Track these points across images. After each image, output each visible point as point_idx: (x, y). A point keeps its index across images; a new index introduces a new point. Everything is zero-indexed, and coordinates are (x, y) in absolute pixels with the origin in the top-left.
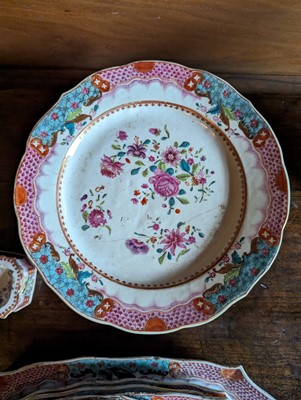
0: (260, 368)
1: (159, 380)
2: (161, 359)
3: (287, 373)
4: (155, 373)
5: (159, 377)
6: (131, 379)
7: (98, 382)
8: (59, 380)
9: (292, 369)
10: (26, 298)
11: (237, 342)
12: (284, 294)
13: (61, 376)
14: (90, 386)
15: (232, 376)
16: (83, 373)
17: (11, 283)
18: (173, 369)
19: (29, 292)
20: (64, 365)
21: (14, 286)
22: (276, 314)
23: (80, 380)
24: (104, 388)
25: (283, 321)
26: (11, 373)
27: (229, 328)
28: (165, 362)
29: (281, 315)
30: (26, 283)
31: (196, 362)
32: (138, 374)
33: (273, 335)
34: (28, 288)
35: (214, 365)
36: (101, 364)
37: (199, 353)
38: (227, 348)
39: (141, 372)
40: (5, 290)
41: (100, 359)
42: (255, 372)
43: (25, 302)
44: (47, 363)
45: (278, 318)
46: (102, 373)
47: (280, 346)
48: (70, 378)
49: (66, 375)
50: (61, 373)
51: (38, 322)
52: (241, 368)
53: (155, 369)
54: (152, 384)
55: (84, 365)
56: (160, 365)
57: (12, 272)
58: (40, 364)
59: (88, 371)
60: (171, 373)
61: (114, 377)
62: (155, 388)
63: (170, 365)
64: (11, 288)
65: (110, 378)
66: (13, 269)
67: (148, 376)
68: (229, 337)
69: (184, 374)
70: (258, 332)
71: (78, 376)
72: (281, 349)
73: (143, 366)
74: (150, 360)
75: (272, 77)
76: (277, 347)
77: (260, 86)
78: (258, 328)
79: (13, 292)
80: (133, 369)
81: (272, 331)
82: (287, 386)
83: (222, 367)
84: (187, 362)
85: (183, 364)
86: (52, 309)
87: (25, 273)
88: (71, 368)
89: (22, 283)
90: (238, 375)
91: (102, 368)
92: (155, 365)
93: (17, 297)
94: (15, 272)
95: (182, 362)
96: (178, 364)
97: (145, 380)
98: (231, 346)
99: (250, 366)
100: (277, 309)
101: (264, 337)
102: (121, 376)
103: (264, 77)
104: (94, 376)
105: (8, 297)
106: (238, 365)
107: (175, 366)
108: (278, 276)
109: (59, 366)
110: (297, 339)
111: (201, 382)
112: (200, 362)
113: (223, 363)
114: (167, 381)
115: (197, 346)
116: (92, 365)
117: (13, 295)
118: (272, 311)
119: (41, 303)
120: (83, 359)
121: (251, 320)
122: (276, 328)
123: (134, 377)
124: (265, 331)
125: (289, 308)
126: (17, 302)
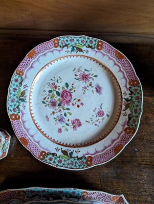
0: (134, 196)
2: (77, 190)
3: (149, 199)
4: (74, 197)
5: (76, 200)
6: (60, 200)
7: (41, 201)
8: (20, 199)
9: (152, 197)
10: (4, 153)
12: (148, 155)
13: (21, 197)
14: (37, 203)
15: (118, 201)
16: (34, 196)
18: (84, 195)
19: (6, 150)
20: (23, 191)
22: (143, 166)
23: (32, 200)
25: (147, 170)
27: (116, 173)
28: (79, 191)
29: (146, 166)
30: (4, 145)
31: (97, 192)
32: (64, 198)
33: (141, 177)
34: (5, 148)
35: (107, 194)
36: (43, 191)
37: (99, 186)
38: (115, 184)
39: (66, 196)
41: (43, 188)
42: (131, 198)
43: (3, 156)
44: (13, 190)
45: (144, 168)
46: (44, 196)
47: (145, 184)
48: (26, 198)
49: (24, 196)
50: (21, 195)
51: (10, 167)
52: (123, 196)
53: (74, 195)
55: (34, 191)
56: (77, 193)
58: (10, 190)
59: (36, 194)
60: (83, 198)
61: (51, 199)
63: (82, 193)
65: (48, 199)
67: (70, 199)
68: (117, 178)
69: (90, 198)
70: (133, 176)
71: (31, 197)
72: (146, 185)
73: (67, 193)
74: (71, 190)
75: (143, 35)
76: (143, 184)
78: (133, 174)
80: (62, 195)
81: (140, 175)
83: (112, 195)
84: (92, 192)
86: (18, 159)
87: (3, 139)
88: (27, 193)
89: (1, 145)
90: (121, 200)
91: (44, 194)
92: (74, 193)
95: (89, 192)
96: (87, 193)
97: (68, 201)
98: (117, 182)
99: (128, 195)
100: (144, 163)
101: (136, 179)
102: (55, 198)
103: (138, 35)
104: (40, 198)
106: (120, 194)
108: (145, 144)
109: (20, 191)
112: (99, 192)
113: (110, 193)
114: (80, 202)
115: (98, 183)
116: (39, 192)
118: (141, 164)
119: (12, 156)
120: (33, 188)
121: (129, 168)
122: (143, 173)
123: (62, 199)
124: (137, 175)
125: (151, 162)
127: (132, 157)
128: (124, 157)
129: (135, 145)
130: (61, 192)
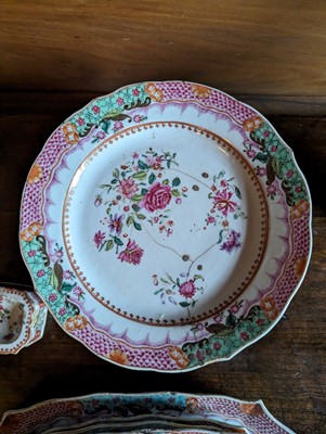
0: (282, 402)
1: (176, 416)
2: (178, 394)
3: (309, 406)
4: (172, 408)
5: (176, 413)
6: (147, 416)
7: (113, 419)
8: (73, 417)
9: (315, 403)
10: (37, 332)
11: (257, 375)
12: (305, 325)
13: (75, 413)
14: (106, 422)
15: (252, 411)
16: (98, 410)
17: (22, 317)
18: (191, 405)
19: (41, 325)
20: (78, 402)
21: (25, 320)
22: (297, 346)
23: (94, 418)
24: (119, 425)
25: (304, 353)
26: (23, 411)
27: (248, 361)
28: (182, 397)
29: (302, 346)
30: (38, 317)
31: (214, 397)
32: (154, 410)
33: (294, 367)
34: (39, 322)
35: (232, 399)
36: (116, 400)
37: (218, 387)
38: (246, 381)
39: (158, 408)
40: (16, 324)
41: (115, 395)
42: (276, 406)
43: (36, 337)
44: (60, 400)
45: (300, 350)
46: (117, 409)
47: (302, 379)
48: (84, 414)
49: (80, 412)
50: (74, 410)
51: (50, 357)
52: (260, 402)
53: (172, 404)
54: (169, 420)
55: (98, 401)
56: (177, 400)
57: (23, 305)
58: (54, 401)
59: (102, 407)
60: (189, 409)
61: (130, 413)
62: (172, 424)
63: (187, 400)
64: (22, 322)
65: (125, 415)
66: (24, 302)
67: (166, 412)
68: (249, 370)
69: (202, 409)
70: (278, 365)
71: (93, 413)
72: (302, 382)
73: (160, 401)
74: (168, 395)
75: (290, 98)
76: (298, 380)
77: (278, 108)
78: (278, 361)
79: (24, 326)
80: (149, 405)
81: (292, 363)
82: (309, 421)
83: (241, 402)
84: (205, 397)
85: (202, 399)
86: (64, 343)
87: (37, 307)
88: (85, 404)
89: (34, 317)
90: (258, 409)
91: (118, 404)
92: (172, 400)
93: (29, 332)
94: (27, 305)
95: (200, 397)
96: (196, 399)
97: (161, 416)
98: (250, 379)
99: (270, 400)
100: (298, 341)
101: (285, 370)
102: (136, 413)
103: (280, 98)
104: (109, 413)
105: (19, 332)
106: (257, 399)
107: (192, 401)
109: (73, 402)
110: (319, 371)
111: (219, 418)
112: (218, 397)
113: (239, 398)
114: (184, 417)
115: (215, 380)
116: (107, 401)
117: (24, 329)
118: (294, 343)
119: (53, 337)
120: (97, 396)
121: (270, 352)
122: (297, 360)
123: (151, 413)
124: (285, 363)
125: (311, 338)
126: (28, 337)
130: (149, 400)
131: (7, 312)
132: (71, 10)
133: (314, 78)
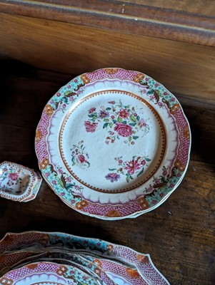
0: (161, 263)
1: (100, 254)
2: (103, 241)
3: (177, 268)
6: (84, 250)
8: (42, 244)
9: (181, 266)
10: (33, 194)
11: (150, 244)
12: (181, 220)
13: (44, 242)
15: (143, 260)
16: (57, 243)
17: (28, 183)
18: (109, 249)
19: (36, 192)
20: (47, 235)
21: (30, 184)
22: (175, 231)
25: (179, 236)
26: (17, 234)
28: (104, 243)
29: (178, 232)
30: (36, 185)
31: (123, 246)
32: (88, 249)
33: (171, 243)
34: (35, 189)
35: (133, 250)
36: (68, 238)
38: (143, 246)
39: (90, 248)
40: (24, 186)
41: (68, 235)
42: (158, 264)
43: (32, 197)
44: (38, 232)
45: (176, 234)
46: (68, 244)
47: (175, 251)
48: (49, 244)
49: (47, 242)
50: (44, 240)
51: (36, 210)
52: (148, 255)
53: (99, 247)
55: (58, 237)
56: (102, 245)
57: (30, 177)
58: (34, 232)
59: (59, 242)
60: (107, 252)
61: (74, 247)
63: (107, 246)
64: (27, 185)
66: (31, 175)
69: (115, 253)
70: (163, 240)
71: (54, 243)
72: (175, 253)
73: (92, 244)
74: (96, 241)
75: (192, 98)
76: (173, 251)
77: (185, 101)
78: (163, 238)
80: (86, 245)
81: (171, 241)
82: (177, 277)
83: (137, 253)
84: (118, 246)
87: (37, 180)
88: (51, 237)
89: (34, 184)
90: (146, 260)
91: (69, 241)
92: (99, 244)
93: (30, 191)
94: (32, 177)
95: (115, 246)
96: (112, 246)
98: (146, 245)
100: (176, 228)
101: (166, 244)
102: (77, 248)
104: (63, 245)
105: (25, 190)
107: (110, 247)
108: (179, 209)
109: (45, 235)
110: (186, 249)
112: (125, 247)
113: (137, 251)
116: (63, 238)
117: (28, 189)
118: (173, 229)
119: (40, 200)
120: (58, 234)
121: (159, 231)
122: (173, 240)
124: (167, 240)
125: (184, 228)
126: (29, 193)
127: (164, 219)
128: (156, 218)
129: (169, 208)
130: (86, 242)
131: (20, 179)
132: (88, 36)
133: (205, 88)
